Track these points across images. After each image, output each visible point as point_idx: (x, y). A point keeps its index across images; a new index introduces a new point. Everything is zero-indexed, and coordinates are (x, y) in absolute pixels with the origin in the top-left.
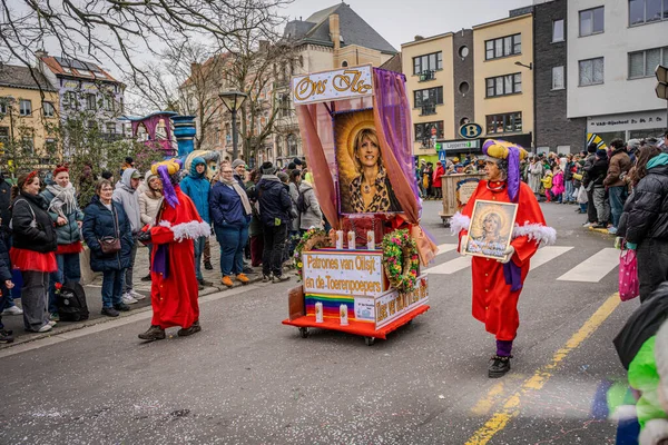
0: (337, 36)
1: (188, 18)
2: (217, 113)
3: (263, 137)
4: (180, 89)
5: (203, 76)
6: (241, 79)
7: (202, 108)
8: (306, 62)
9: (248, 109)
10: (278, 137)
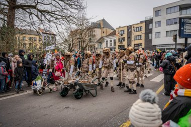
0: (102, 26)
2: (76, 42)
3: (85, 47)
4: (68, 36)
5: (73, 34)
6: (81, 35)
7: (72, 40)
8: (95, 31)
9: (82, 41)
10: (89, 47)
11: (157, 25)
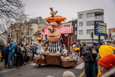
0: (39, 22)
1: (11, 16)
2: (15, 34)
3: (23, 39)
4: (8, 28)
5: (13, 26)
6: (20, 28)
7: (12, 32)
8: (33, 26)
9: (21, 33)
10: (26, 39)
11: (81, 25)
